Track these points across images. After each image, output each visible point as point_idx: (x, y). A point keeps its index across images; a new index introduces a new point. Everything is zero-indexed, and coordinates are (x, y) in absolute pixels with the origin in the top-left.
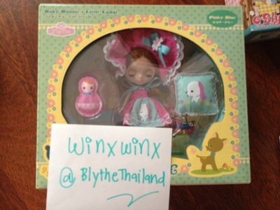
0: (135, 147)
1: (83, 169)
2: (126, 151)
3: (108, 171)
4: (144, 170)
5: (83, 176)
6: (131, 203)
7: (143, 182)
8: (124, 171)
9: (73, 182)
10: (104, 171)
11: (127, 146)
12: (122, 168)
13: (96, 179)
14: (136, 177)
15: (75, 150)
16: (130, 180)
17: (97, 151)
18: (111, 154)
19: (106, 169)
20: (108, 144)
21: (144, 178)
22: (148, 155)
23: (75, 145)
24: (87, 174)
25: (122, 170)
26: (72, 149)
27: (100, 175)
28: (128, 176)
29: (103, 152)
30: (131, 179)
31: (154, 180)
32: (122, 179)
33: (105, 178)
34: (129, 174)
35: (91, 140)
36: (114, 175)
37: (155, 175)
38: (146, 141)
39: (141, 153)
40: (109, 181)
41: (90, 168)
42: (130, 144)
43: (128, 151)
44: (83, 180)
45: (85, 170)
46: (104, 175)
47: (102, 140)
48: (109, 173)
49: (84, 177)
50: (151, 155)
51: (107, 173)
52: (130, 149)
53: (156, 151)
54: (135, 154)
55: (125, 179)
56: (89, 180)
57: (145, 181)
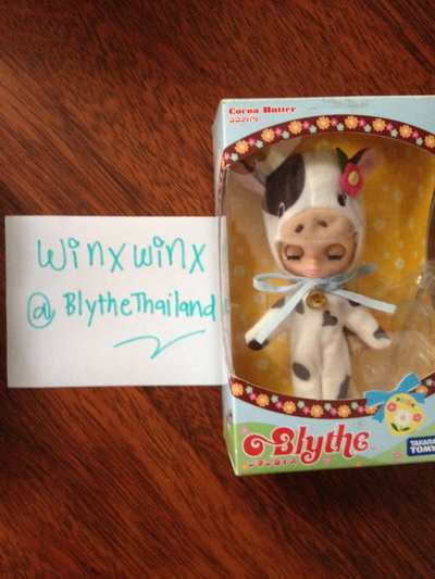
0: (159, 252)
1: (67, 296)
2: (143, 262)
3: (112, 297)
4: (176, 293)
5: (68, 307)
6: (156, 354)
7: (177, 315)
8: (141, 297)
9: (51, 317)
10: (105, 297)
11: (144, 251)
12: (138, 291)
13: (92, 312)
14: (163, 306)
15: (50, 261)
16: (152, 312)
17: (91, 264)
18: (117, 267)
19: (109, 293)
20: (110, 250)
21: (178, 308)
22: (184, 267)
23: (50, 254)
24: (76, 303)
25: (138, 295)
26: (45, 260)
27: (98, 305)
28: (149, 305)
29: (102, 263)
30: (155, 310)
31: (196, 309)
32: (139, 310)
33: (109, 310)
34: (150, 301)
35: (78, 244)
36: (123, 304)
37: (198, 302)
38: (179, 242)
39: (171, 263)
40: (116, 314)
41: (80, 293)
42: (150, 248)
43: (147, 260)
44: (69, 314)
45: (71, 297)
46: (106, 304)
47: (98, 243)
48: (114, 300)
49: (71, 308)
50: (189, 267)
51: (112, 301)
52: (151, 257)
53: (197, 259)
54: (160, 265)
55: (145, 311)
56: (80, 314)
57: (180, 312)
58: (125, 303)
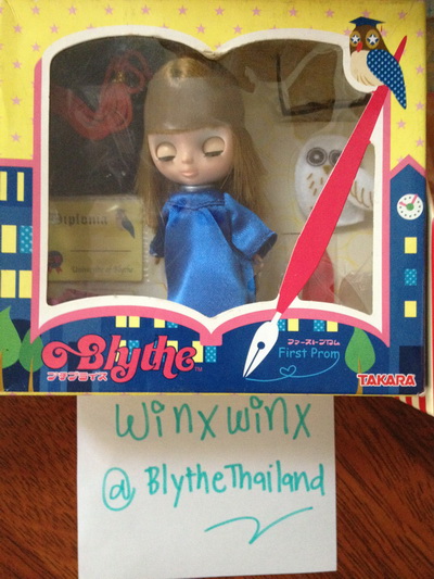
0: (257, 415)
1: (149, 470)
2: (238, 426)
3: (202, 471)
4: (278, 463)
5: (150, 484)
6: (255, 538)
7: (279, 490)
8: (237, 468)
9: (130, 497)
10: (195, 470)
11: (239, 414)
12: (232, 463)
13: (179, 489)
14: (263, 480)
15: (130, 429)
16: (250, 487)
17: (178, 431)
18: (208, 434)
19: (198, 466)
20: (200, 413)
21: (281, 481)
22: (286, 431)
23: (130, 420)
24: (160, 479)
25: (233, 467)
26: (124, 428)
27: (186, 480)
28: (246, 478)
29: (191, 429)
30: (253, 484)
31: (302, 484)
32: (234, 485)
33: (199, 487)
34: (247, 473)
36: (215, 478)
37: (304, 474)
38: (279, 402)
39: (271, 428)
40: (207, 491)
41: (164, 466)
42: (246, 410)
43: (243, 425)
44: (151, 492)
45: (154, 472)
46: (195, 479)
47: (186, 406)
48: (205, 474)
49: (154, 486)
50: (292, 431)
51: (202, 475)
52: (248, 421)
53: (302, 421)
54: (259, 431)
55: (241, 487)
56: (165, 491)
57: (282, 486)
58: (218, 477)
